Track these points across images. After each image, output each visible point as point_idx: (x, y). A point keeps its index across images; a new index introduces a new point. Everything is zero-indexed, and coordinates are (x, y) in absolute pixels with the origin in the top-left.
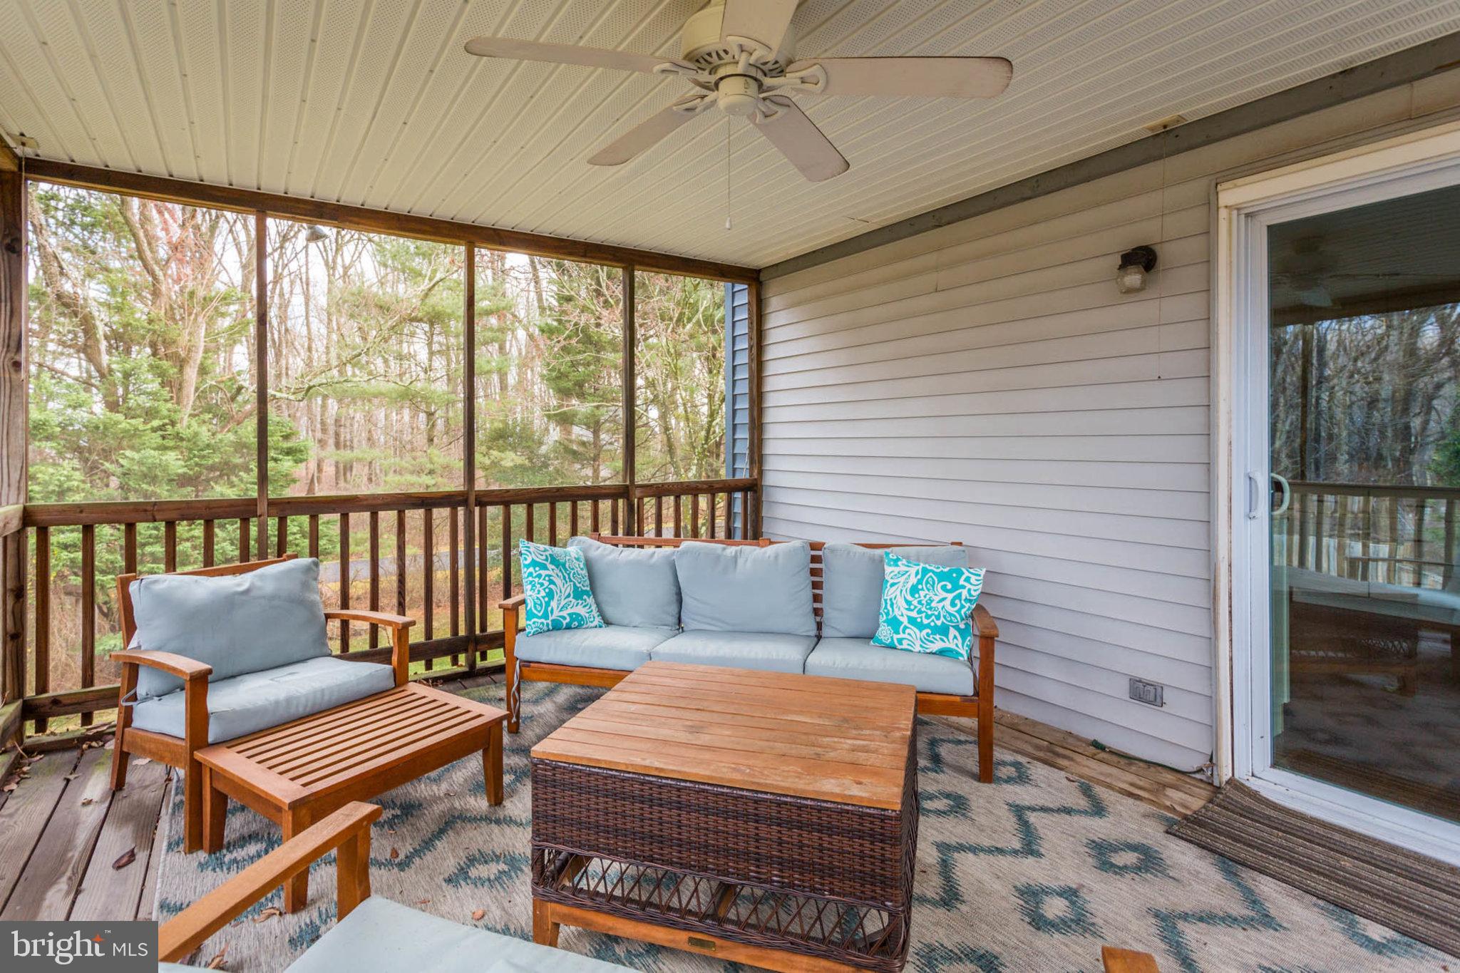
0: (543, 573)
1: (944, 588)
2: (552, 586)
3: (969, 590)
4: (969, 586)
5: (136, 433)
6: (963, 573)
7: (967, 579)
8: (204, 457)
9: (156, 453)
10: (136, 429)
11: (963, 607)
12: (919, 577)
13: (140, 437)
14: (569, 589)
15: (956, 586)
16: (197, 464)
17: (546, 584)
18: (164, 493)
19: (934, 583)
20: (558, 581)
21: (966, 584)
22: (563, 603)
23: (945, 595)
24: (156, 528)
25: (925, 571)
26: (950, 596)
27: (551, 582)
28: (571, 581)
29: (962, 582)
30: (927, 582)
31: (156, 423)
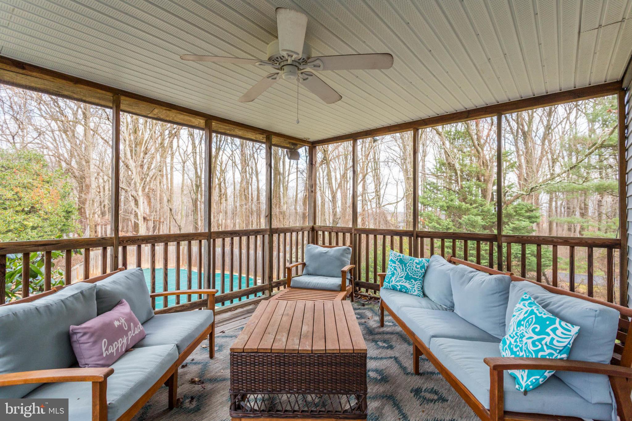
0: (393, 265)
1: (533, 330)
2: (395, 271)
3: (553, 339)
4: (552, 335)
5: (468, 210)
6: (555, 324)
7: (554, 330)
8: (492, 218)
9: (473, 217)
10: (468, 208)
11: (542, 350)
12: (526, 315)
13: (470, 210)
14: (404, 274)
15: (542, 332)
16: (490, 222)
17: (393, 269)
18: (477, 231)
19: (531, 323)
20: (399, 270)
21: (551, 333)
22: (398, 279)
23: (533, 335)
24: (473, 244)
25: (532, 312)
26: (536, 337)
27: (395, 269)
28: (406, 271)
29: (548, 330)
30: (528, 322)
31: (474, 206)
